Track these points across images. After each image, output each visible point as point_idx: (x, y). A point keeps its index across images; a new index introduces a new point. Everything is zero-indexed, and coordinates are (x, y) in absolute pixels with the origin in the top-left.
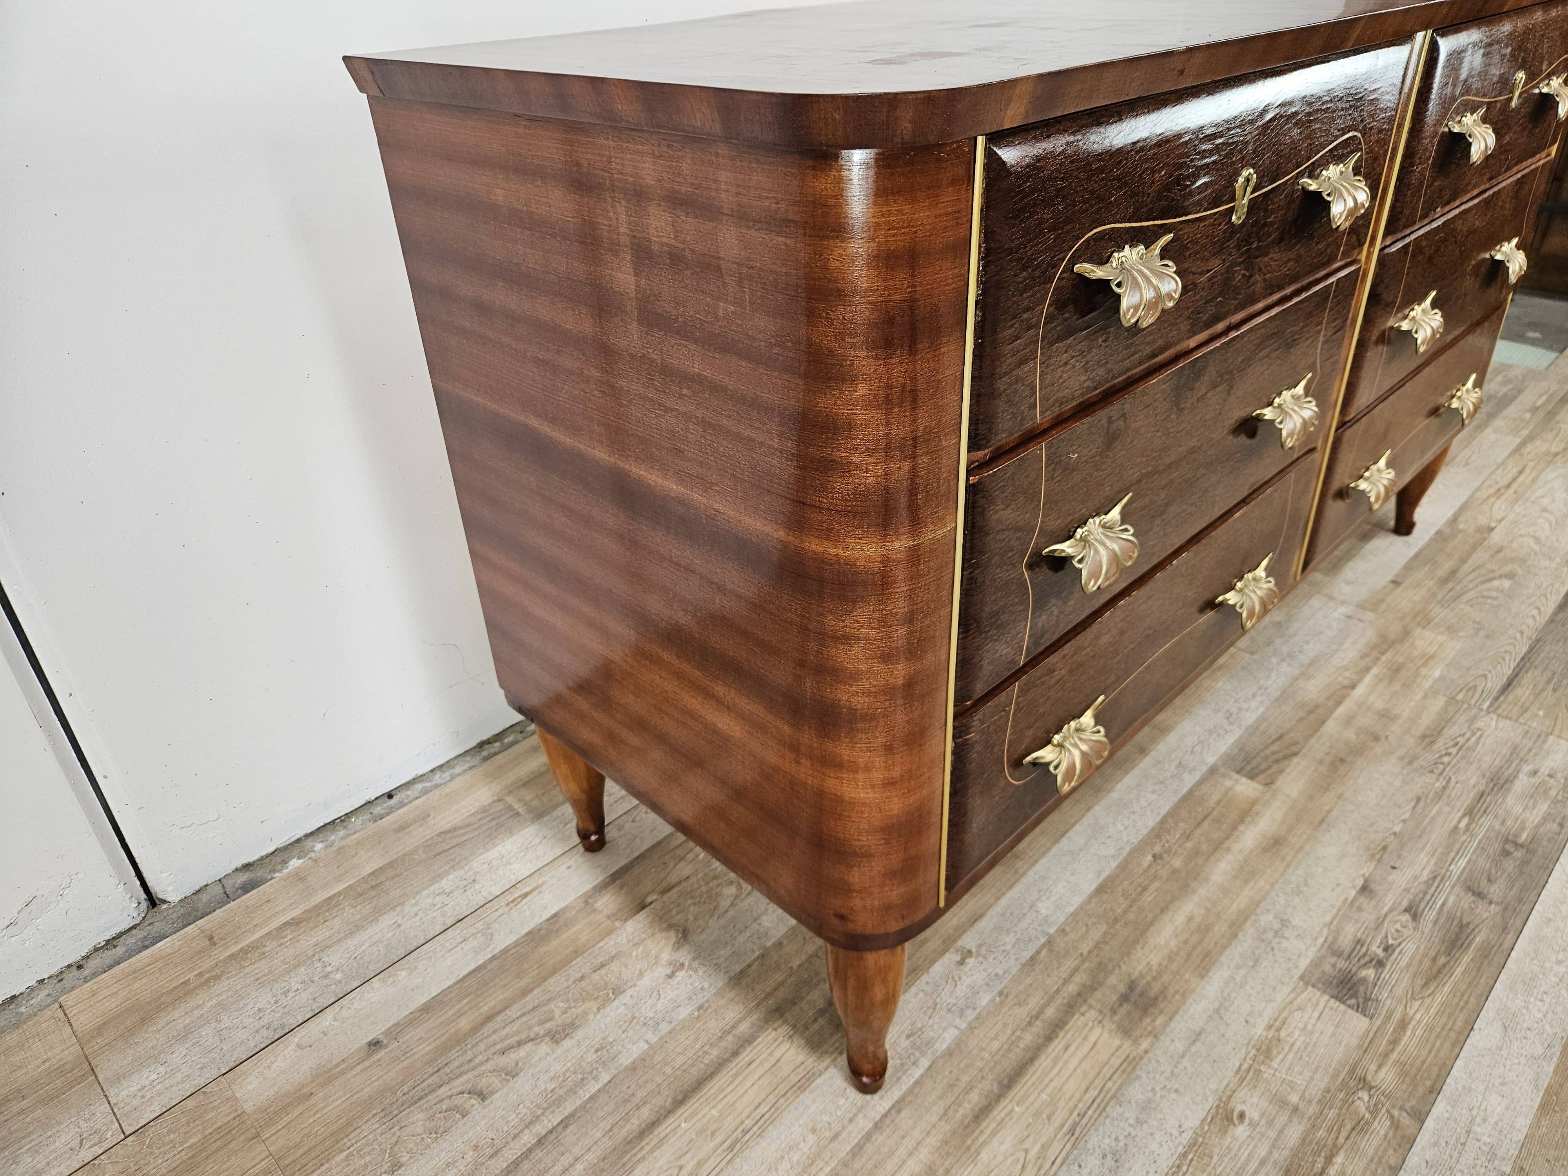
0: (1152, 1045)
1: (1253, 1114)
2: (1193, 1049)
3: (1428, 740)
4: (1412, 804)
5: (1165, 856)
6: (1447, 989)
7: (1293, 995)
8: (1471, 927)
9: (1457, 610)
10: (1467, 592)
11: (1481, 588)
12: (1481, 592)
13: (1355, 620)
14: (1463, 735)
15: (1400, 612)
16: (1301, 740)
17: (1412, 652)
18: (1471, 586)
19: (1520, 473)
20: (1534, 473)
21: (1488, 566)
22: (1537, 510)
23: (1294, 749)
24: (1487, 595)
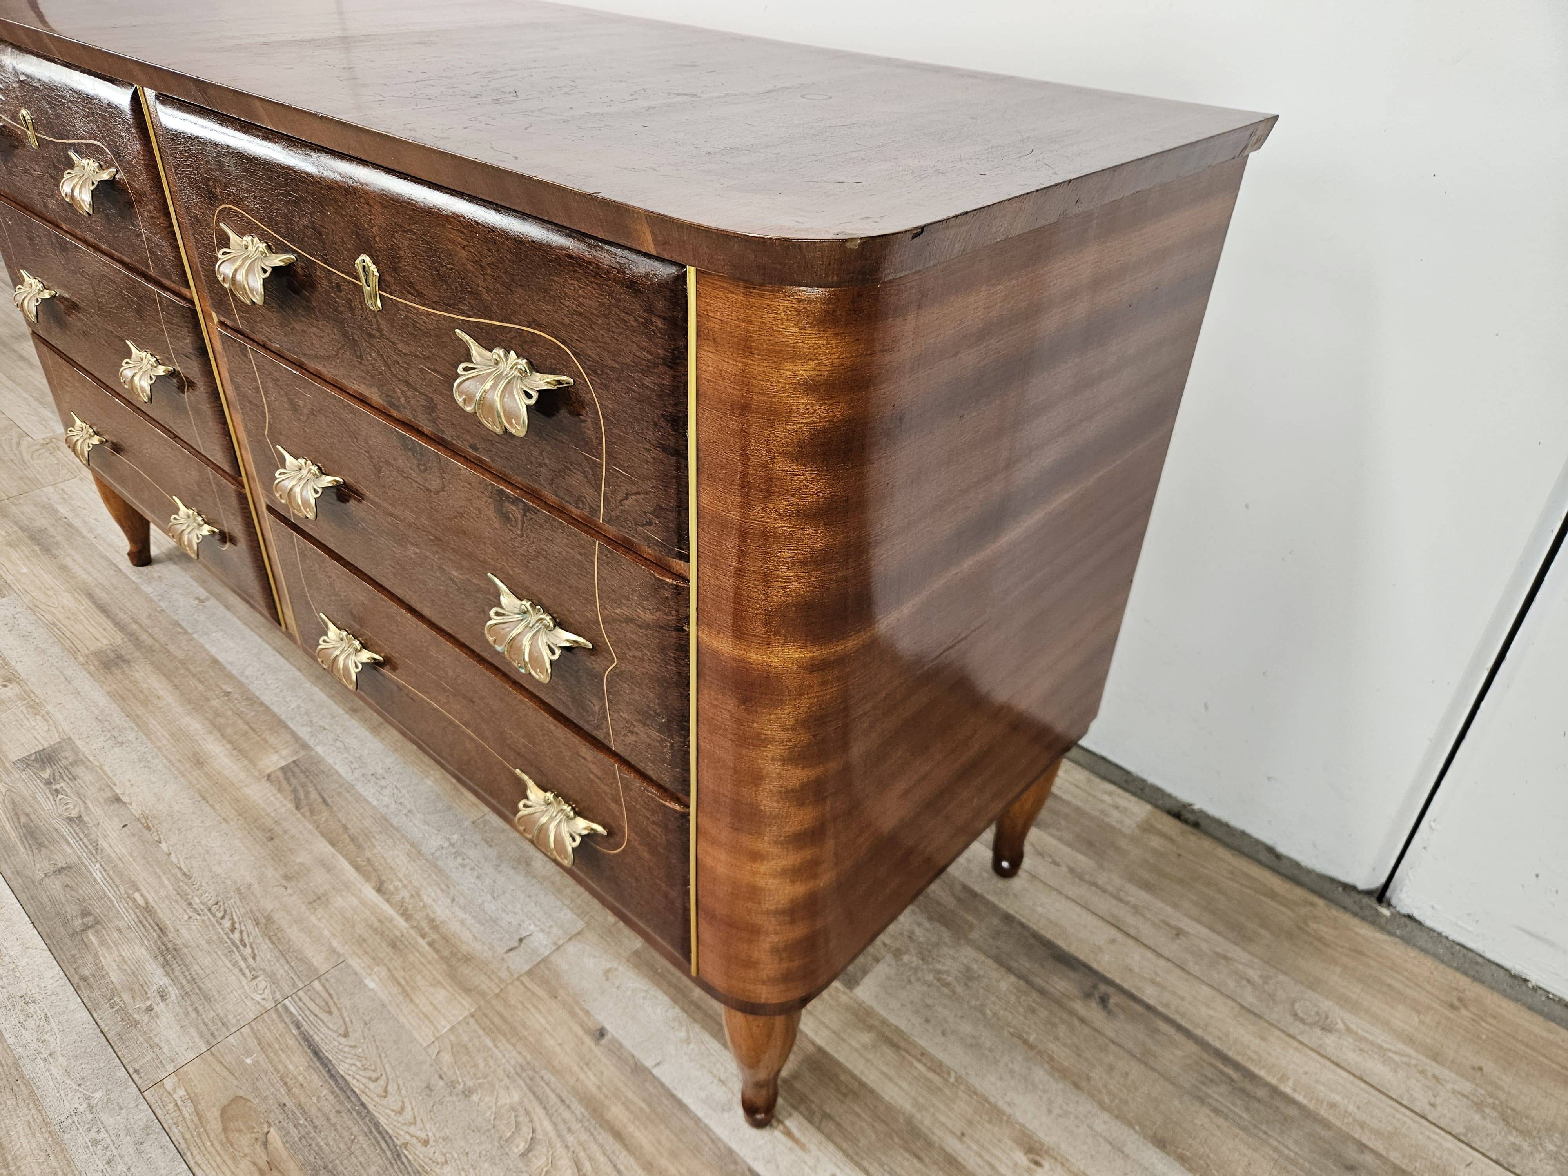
0: (79, 662)
2: (62, 677)
3: (263, 921)
4: (185, 870)
7: (61, 730)
8: (36, 851)
9: (506, 1081)
10: (555, 1124)
11: (560, 1150)
12: (551, 1145)
13: (516, 944)
14: (254, 958)
15: (520, 1006)
16: (315, 818)
17: (424, 977)
18: (570, 1139)
23: (305, 809)
24: (541, 1149)
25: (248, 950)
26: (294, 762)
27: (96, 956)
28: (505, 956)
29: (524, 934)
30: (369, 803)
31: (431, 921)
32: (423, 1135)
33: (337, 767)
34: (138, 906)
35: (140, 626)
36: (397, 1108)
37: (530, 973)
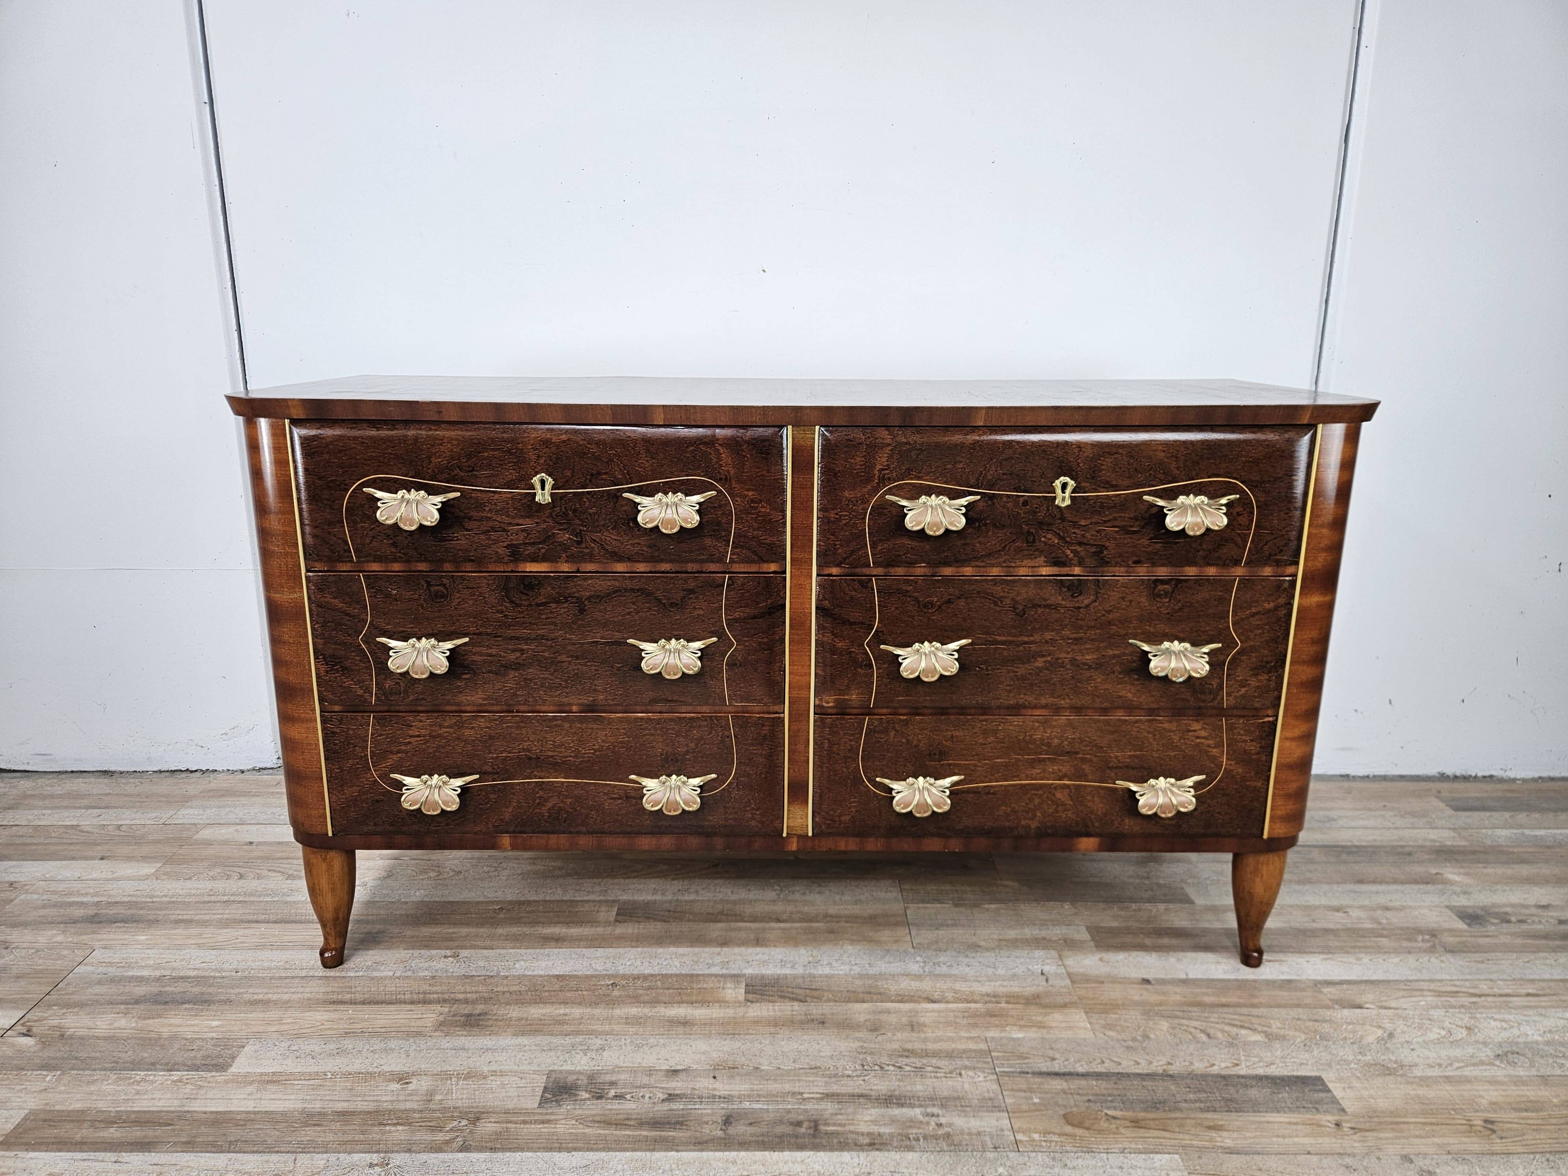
0: (440, 1036)
1: (411, 1087)
2: (448, 1051)
3: (907, 1054)
4: (807, 1067)
5: (619, 987)
6: (602, 1132)
7: (532, 1072)
9: (1150, 1022)
10: (1197, 1020)
11: (1219, 1026)
12: (1211, 1027)
13: (1044, 978)
14: (939, 1068)
15: (1096, 995)
16: (824, 999)
17: (1034, 1016)
18: (1212, 1019)
19: (1528, 995)
20: (1549, 1004)
21: (1272, 1022)
22: (1460, 1024)
23: (809, 999)
24: (1211, 1032)
25: (930, 1069)
26: (747, 985)
27: (852, 1132)
28: (1050, 984)
29: (1039, 971)
30: (839, 974)
31: (987, 995)
32: (1163, 1062)
33: (780, 972)
34: (822, 1099)
35: (438, 993)
36: (1133, 1062)
37: (1073, 982)
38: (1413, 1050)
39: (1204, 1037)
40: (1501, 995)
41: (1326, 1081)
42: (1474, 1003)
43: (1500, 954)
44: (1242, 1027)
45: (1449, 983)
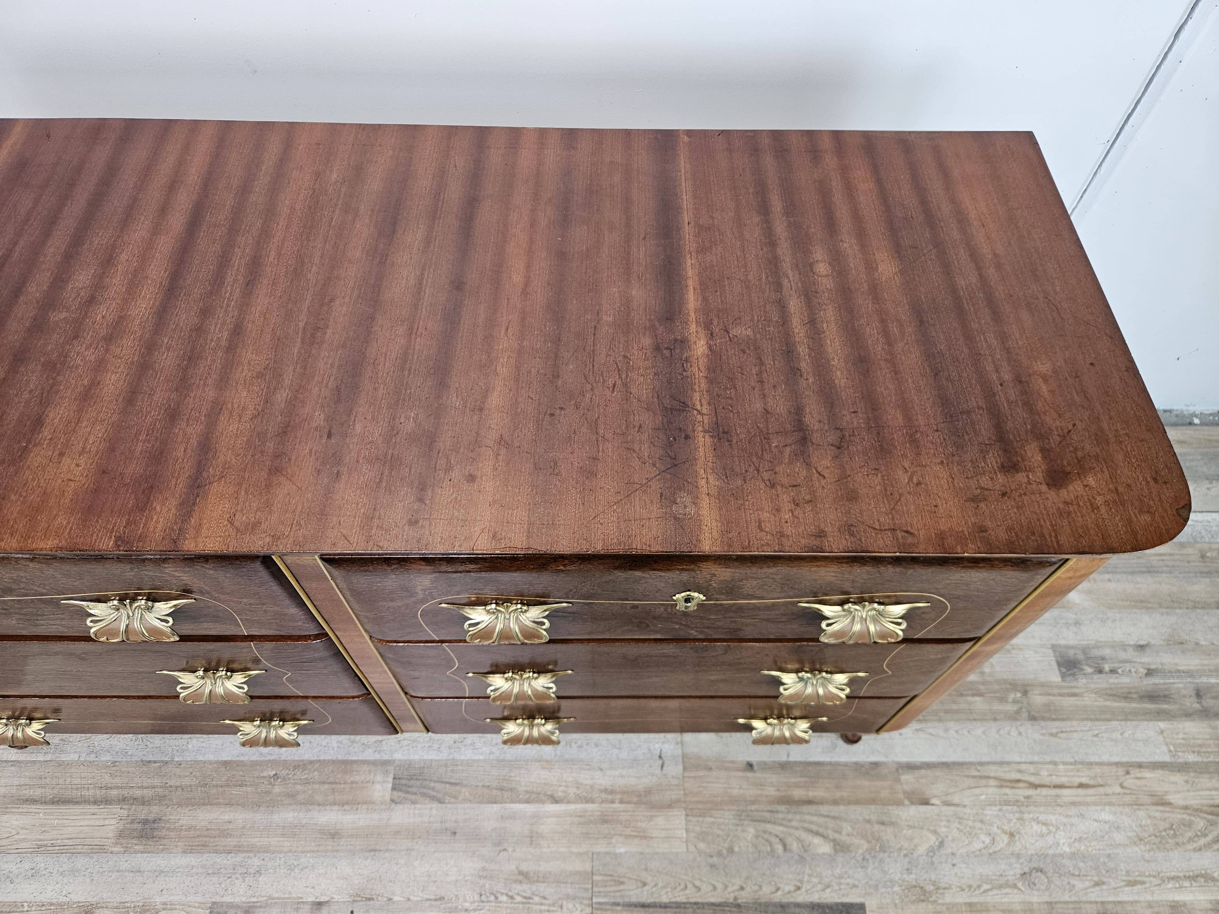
0: (119, 853)
2: (126, 874)
3: (520, 878)
4: (433, 897)
5: (279, 780)
9: (739, 828)
10: (781, 825)
11: (797, 833)
12: (790, 835)
13: (660, 762)
14: (545, 898)
15: (701, 789)
16: (461, 798)
17: (641, 821)
18: (794, 824)
19: (1081, 786)
20: (1093, 799)
21: (844, 824)
22: (1006, 828)
23: (447, 799)
24: (789, 840)
25: (536, 898)
26: (394, 778)
28: (664, 772)
29: (658, 753)
30: (478, 761)
31: (605, 791)
32: (736, 887)
33: (426, 757)
35: (117, 788)
36: (711, 888)
37: (685, 769)
38: (954, 865)
39: (779, 848)
40: (1056, 787)
41: (867, 909)
42: (1028, 797)
43: (1075, 723)
44: (817, 834)
45: (1016, 767)
